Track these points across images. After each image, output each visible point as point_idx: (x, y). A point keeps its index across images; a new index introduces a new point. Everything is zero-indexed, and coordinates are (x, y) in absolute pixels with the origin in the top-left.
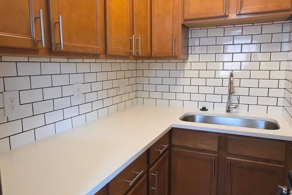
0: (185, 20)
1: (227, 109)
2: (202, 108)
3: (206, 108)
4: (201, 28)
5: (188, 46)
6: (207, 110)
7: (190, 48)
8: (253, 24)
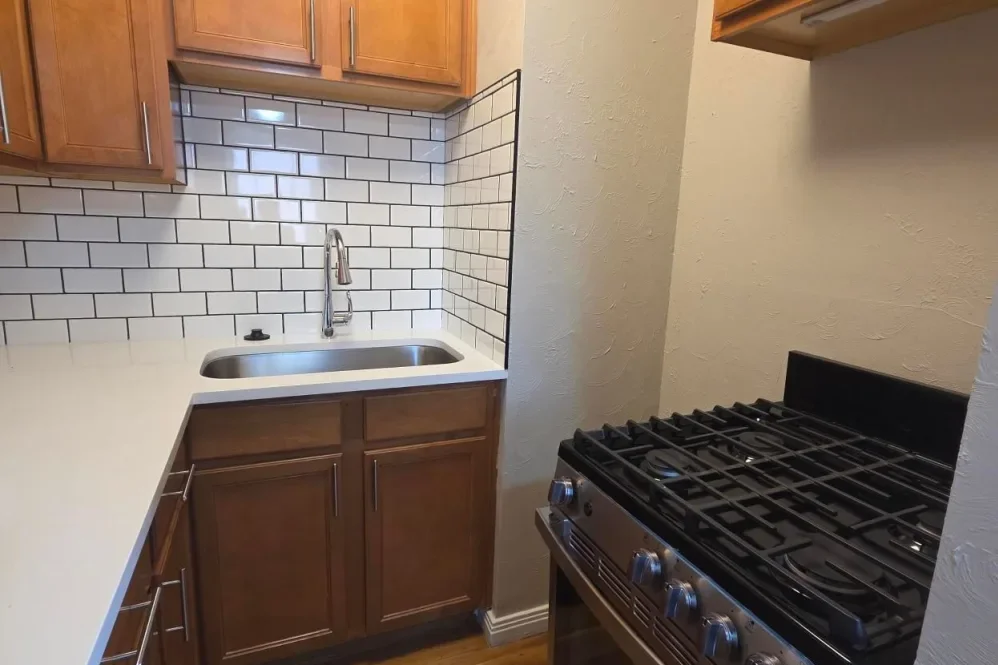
0: (181, 51)
1: (326, 327)
2: (250, 333)
3: (263, 332)
4: (223, 91)
5: (184, 143)
6: (268, 337)
7: (189, 149)
8: (368, 106)
